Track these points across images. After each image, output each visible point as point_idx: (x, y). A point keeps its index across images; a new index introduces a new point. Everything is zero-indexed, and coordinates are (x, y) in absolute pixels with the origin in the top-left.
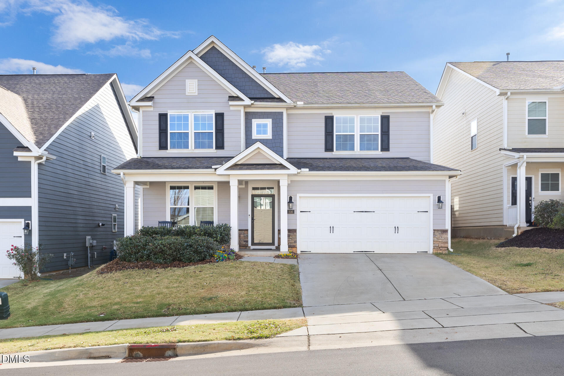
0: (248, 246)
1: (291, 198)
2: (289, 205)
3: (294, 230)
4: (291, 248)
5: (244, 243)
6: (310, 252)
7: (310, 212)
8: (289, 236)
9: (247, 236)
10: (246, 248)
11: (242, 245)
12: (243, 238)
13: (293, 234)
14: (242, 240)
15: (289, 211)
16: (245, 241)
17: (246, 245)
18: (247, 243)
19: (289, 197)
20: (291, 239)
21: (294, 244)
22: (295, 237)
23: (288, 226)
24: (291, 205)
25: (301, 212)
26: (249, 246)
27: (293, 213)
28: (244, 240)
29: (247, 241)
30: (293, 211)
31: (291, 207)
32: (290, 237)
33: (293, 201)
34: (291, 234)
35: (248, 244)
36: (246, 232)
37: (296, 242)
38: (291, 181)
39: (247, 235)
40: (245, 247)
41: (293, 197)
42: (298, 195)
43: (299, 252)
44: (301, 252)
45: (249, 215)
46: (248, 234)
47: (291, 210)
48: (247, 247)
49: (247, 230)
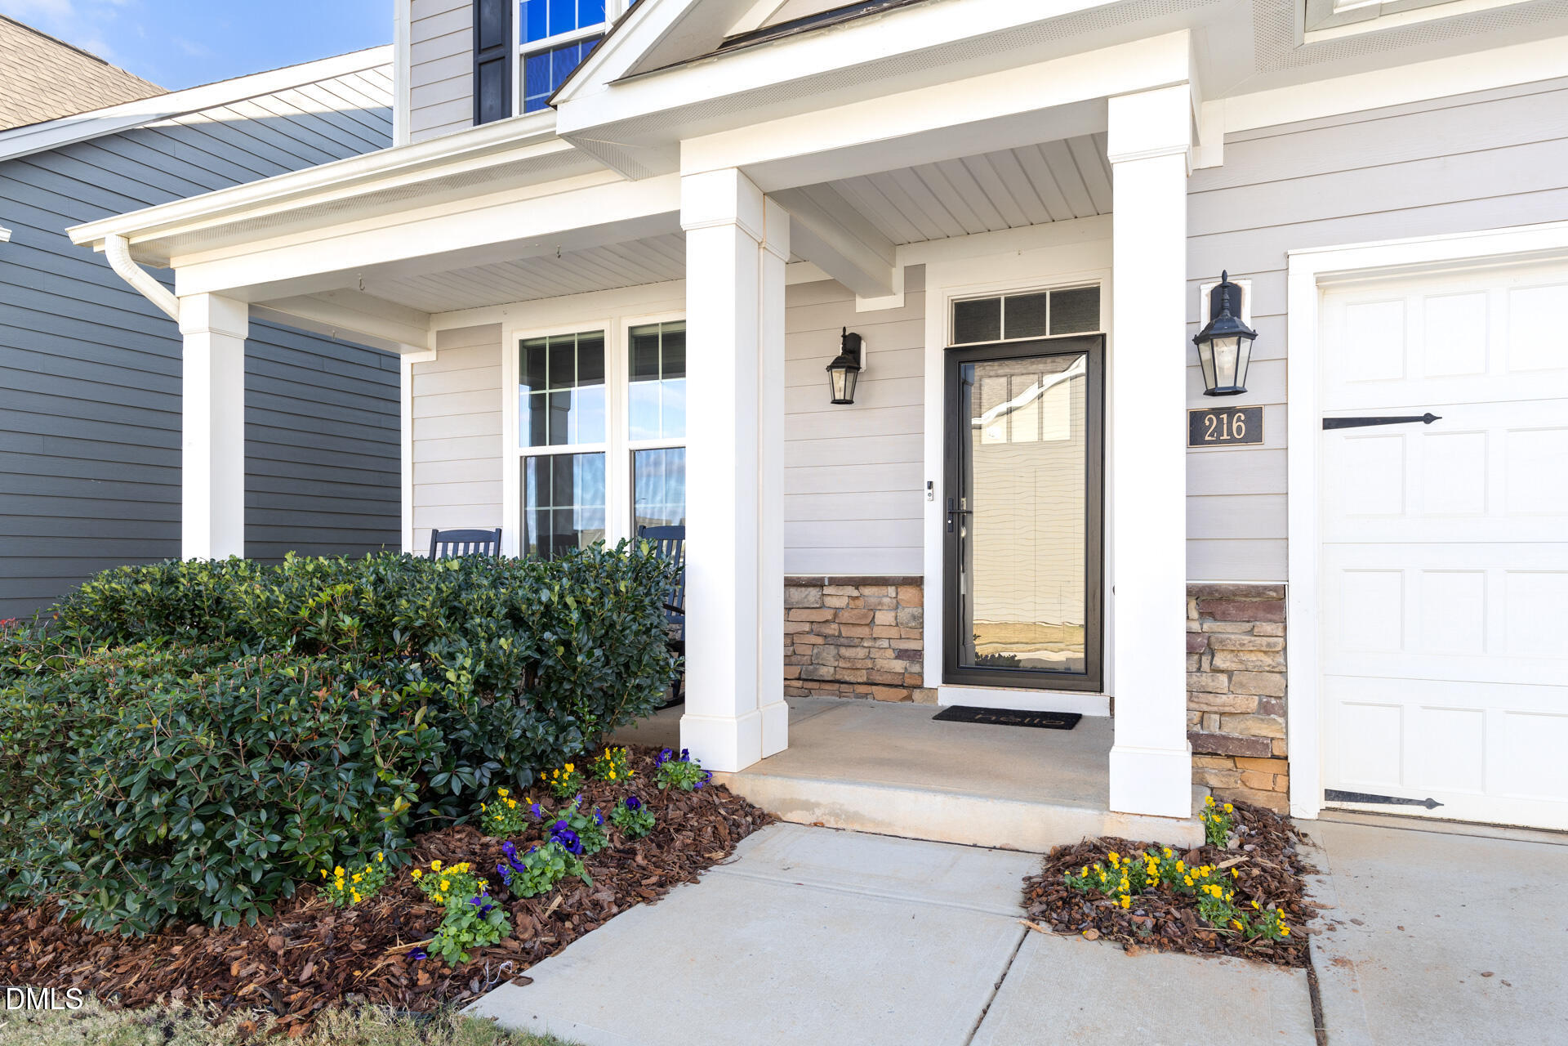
0: (920, 687)
1: (1226, 299)
2: (1202, 368)
3: (1259, 591)
4: (1229, 764)
5: (899, 666)
6: (1431, 804)
7: (1428, 419)
8: (1199, 649)
9: (919, 620)
10: (909, 698)
11: (888, 679)
12: (894, 633)
13: (1251, 632)
14: (885, 644)
15: (1211, 422)
16: (902, 654)
17: (908, 681)
18: (916, 669)
19: (1206, 289)
20: (1224, 678)
21: (1260, 729)
22: (1268, 660)
23: (1192, 561)
24: (1226, 352)
25: (1329, 424)
26: (926, 685)
27: (1254, 434)
28: (895, 644)
29: (916, 656)
30: (1254, 417)
31: (1225, 382)
32: (1219, 662)
33: (1247, 319)
34: (1230, 631)
35: (921, 675)
36: (907, 593)
37: (1274, 706)
38: (1232, 141)
39: (916, 611)
40: (905, 692)
41: (1246, 286)
42: (1304, 266)
43: (1305, 804)
44: (1330, 795)
45: (930, 485)
46: (922, 605)
47: (1232, 412)
48: (917, 694)
49: (917, 582)
